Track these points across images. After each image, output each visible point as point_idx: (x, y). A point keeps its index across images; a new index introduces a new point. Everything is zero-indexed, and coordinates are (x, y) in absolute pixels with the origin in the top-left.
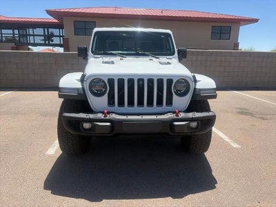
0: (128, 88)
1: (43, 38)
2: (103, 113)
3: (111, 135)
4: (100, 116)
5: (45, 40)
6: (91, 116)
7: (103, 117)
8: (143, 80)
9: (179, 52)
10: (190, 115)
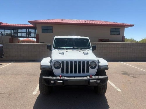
0: (70, 65)
1: (26, 34)
2: (59, 76)
3: (63, 86)
4: (58, 78)
5: (26, 35)
6: (54, 78)
7: (59, 78)
8: (76, 62)
9: (92, 47)
10: (97, 77)
